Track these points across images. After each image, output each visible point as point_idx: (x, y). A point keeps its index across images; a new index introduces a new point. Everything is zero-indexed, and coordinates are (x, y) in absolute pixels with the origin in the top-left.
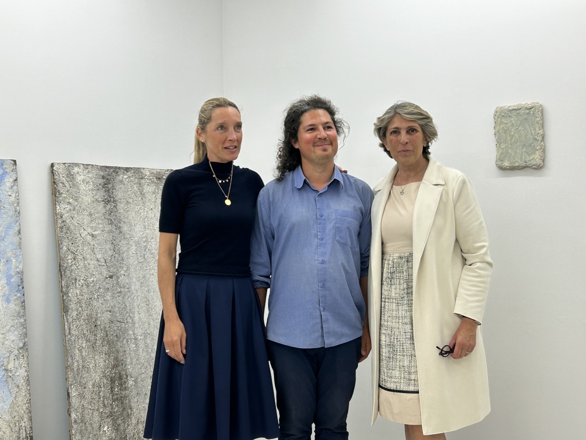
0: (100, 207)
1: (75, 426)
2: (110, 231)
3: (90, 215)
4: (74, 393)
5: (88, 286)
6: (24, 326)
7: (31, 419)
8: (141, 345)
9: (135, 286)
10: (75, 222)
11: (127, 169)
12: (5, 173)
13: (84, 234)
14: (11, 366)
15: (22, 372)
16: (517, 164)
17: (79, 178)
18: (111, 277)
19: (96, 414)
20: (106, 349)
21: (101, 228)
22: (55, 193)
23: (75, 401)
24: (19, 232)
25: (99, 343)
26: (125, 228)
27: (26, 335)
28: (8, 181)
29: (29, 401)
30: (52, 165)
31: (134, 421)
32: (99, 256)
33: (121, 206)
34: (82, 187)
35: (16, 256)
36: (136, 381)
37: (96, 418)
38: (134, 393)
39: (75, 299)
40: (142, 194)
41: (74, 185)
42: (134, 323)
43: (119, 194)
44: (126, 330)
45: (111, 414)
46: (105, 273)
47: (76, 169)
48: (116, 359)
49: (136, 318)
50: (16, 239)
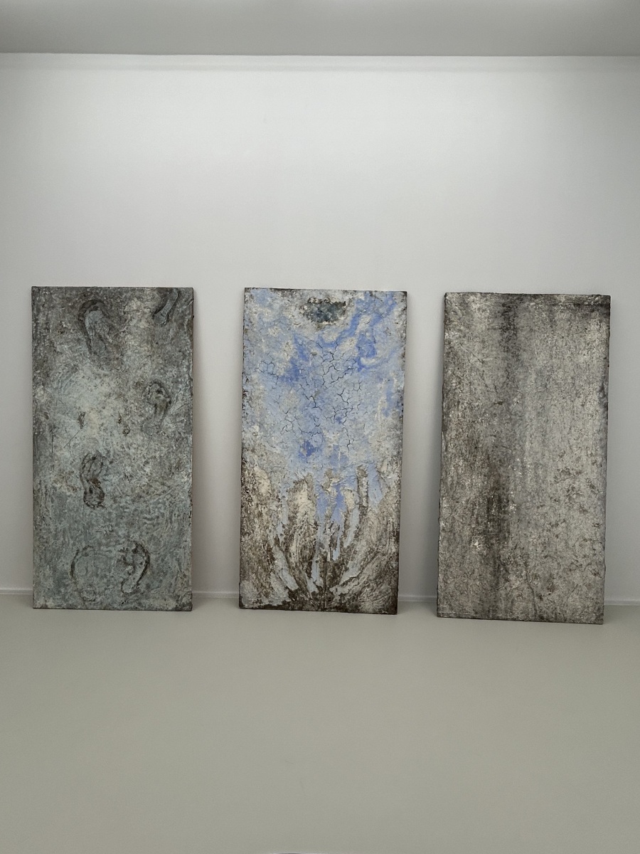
0: (496, 336)
1: (443, 534)
2: (504, 359)
3: (483, 342)
4: (445, 505)
5: (471, 409)
6: (400, 437)
7: (399, 517)
8: (530, 474)
9: (530, 414)
10: (464, 348)
11: (535, 296)
12: (394, 304)
13: (473, 360)
14: (384, 469)
15: (393, 477)
17: (474, 306)
18: (500, 403)
19: (467, 528)
20: (486, 470)
21: (494, 357)
22: (446, 322)
23: (445, 512)
24: (403, 356)
25: (478, 464)
26: (525, 356)
27: (401, 445)
28: (397, 311)
29: (399, 502)
30: (446, 295)
31: (511, 545)
32: (488, 382)
33: (522, 335)
34: (477, 315)
35: (398, 376)
36: (518, 508)
37: (467, 532)
38: (515, 518)
39: (455, 420)
40: (552, 322)
41: (468, 313)
42: (523, 452)
43: (521, 322)
44: (513, 457)
45: (484, 532)
46: (494, 398)
47: (472, 298)
48: (497, 482)
49: (527, 445)
50: (400, 361)
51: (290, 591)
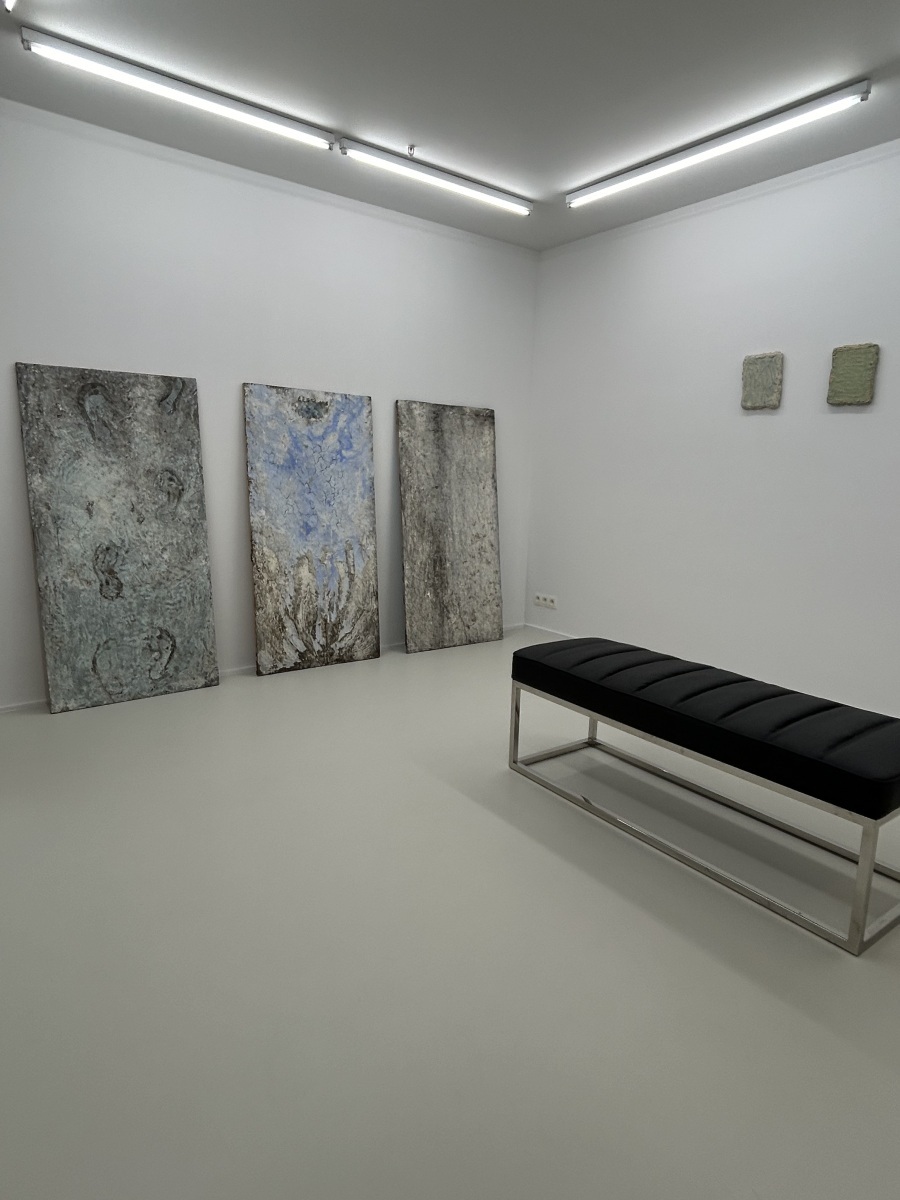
0: (431, 436)
1: (407, 589)
2: (438, 453)
3: (423, 440)
4: (407, 567)
5: (419, 492)
6: (374, 516)
7: (377, 580)
8: (457, 539)
9: (455, 496)
10: (411, 444)
11: (452, 407)
12: (363, 406)
13: (418, 454)
14: (364, 542)
15: (371, 548)
16: (757, 405)
17: (416, 412)
18: (437, 487)
19: (422, 583)
20: (431, 539)
21: (431, 451)
22: (398, 423)
23: (407, 572)
24: (372, 449)
25: (426, 534)
26: (449, 452)
27: (375, 522)
28: (365, 412)
29: (376, 568)
30: (397, 402)
31: (449, 592)
32: (429, 471)
33: (447, 435)
34: (418, 419)
35: (369, 466)
36: (452, 565)
37: (422, 587)
38: (451, 572)
39: (409, 501)
40: (463, 426)
41: (412, 418)
42: (452, 523)
43: (446, 426)
44: (447, 527)
45: (433, 585)
46: (433, 484)
47: (414, 406)
48: (438, 547)
49: (454, 518)
50: (370, 454)
51: (300, 653)
